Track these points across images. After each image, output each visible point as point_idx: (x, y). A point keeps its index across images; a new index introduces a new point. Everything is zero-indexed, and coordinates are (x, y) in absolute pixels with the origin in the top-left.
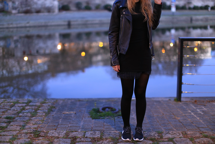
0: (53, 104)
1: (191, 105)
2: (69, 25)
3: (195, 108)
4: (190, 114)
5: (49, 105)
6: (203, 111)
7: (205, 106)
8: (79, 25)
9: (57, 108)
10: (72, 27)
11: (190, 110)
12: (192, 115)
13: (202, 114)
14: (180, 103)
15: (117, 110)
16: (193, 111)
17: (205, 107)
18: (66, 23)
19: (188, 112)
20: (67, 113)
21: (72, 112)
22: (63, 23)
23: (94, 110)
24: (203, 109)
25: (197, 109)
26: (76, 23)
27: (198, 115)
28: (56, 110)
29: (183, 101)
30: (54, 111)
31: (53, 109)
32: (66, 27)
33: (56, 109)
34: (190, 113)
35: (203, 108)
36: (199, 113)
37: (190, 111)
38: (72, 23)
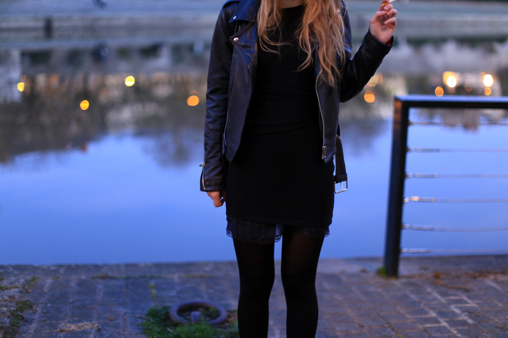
0: (24, 291)
1: (429, 290)
2: (48, 29)
3: (443, 300)
4: (437, 325)
5: (12, 297)
6: (470, 312)
7: (466, 291)
8: (75, 29)
9: (39, 310)
10: (56, 34)
11: (433, 309)
12: (444, 327)
13: (470, 321)
14: (396, 283)
15: (224, 314)
16: (442, 314)
17: (469, 297)
18: (41, 24)
19: (428, 316)
20: (73, 327)
21: (87, 325)
22: (31, 24)
23: (153, 314)
24: (467, 305)
25: (449, 304)
26: (66, 24)
27: (460, 328)
28: (36, 316)
29: (404, 277)
30: (31, 322)
31: (26, 314)
32: (41, 33)
33: (35, 312)
34: (435, 321)
35: (465, 298)
36: (460, 319)
37: (433, 314)
38: (56, 24)
